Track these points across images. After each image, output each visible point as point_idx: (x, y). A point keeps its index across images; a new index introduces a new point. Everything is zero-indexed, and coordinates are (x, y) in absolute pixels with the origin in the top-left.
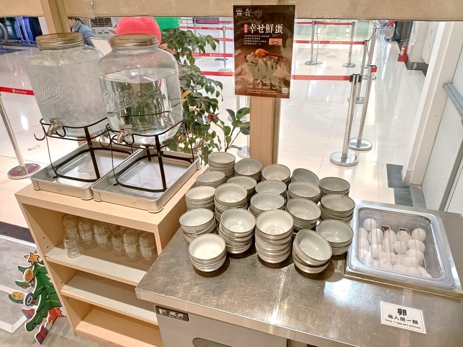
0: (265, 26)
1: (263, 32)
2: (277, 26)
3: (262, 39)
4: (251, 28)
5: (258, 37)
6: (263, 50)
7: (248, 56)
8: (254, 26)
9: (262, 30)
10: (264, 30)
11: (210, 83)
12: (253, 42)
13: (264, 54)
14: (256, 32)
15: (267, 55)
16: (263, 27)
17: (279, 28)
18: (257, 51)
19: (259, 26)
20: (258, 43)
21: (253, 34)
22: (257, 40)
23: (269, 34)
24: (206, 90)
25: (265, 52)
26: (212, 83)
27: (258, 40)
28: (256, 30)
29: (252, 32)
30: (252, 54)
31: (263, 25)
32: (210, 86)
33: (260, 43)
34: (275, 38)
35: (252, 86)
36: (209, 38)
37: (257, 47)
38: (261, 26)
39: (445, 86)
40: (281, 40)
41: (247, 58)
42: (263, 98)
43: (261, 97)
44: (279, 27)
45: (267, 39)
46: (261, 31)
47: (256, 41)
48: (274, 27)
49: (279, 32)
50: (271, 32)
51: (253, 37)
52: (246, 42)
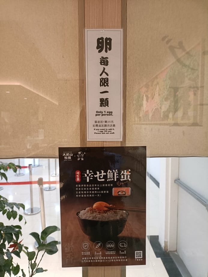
0: (106, 172)
1: (103, 180)
2: (122, 172)
3: (102, 189)
4: (86, 175)
5: (97, 187)
6: (104, 204)
7: (82, 212)
8: (90, 173)
9: (102, 177)
10: (105, 177)
11: (12, 208)
12: (89, 194)
13: (106, 209)
14: (94, 181)
15: (110, 209)
16: (103, 174)
17: (126, 175)
18: (95, 206)
19: (98, 173)
20: (97, 194)
21: (89, 183)
22: (94, 190)
23: (113, 182)
24: (8, 217)
25: (108, 205)
26: (15, 206)
27: (97, 190)
28: (94, 177)
29: (88, 181)
30: (87, 209)
31: (103, 171)
32: (12, 211)
33: (99, 194)
34: (121, 186)
35: (89, 253)
36: (11, 165)
37: (95, 199)
38: (100, 173)
39: (176, 181)
40: (130, 189)
41: (80, 214)
42: (106, 267)
43: (103, 267)
44: (125, 173)
45: (110, 189)
46: (100, 178)
47: (93, 192)
48: (119, 173)
49: (125, 179)
50: (115, 180)
51: (89, 187)
52: (78, 194)
